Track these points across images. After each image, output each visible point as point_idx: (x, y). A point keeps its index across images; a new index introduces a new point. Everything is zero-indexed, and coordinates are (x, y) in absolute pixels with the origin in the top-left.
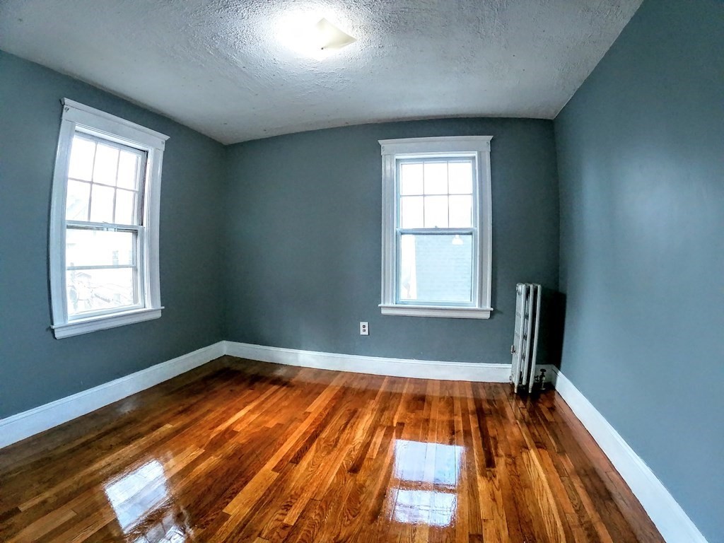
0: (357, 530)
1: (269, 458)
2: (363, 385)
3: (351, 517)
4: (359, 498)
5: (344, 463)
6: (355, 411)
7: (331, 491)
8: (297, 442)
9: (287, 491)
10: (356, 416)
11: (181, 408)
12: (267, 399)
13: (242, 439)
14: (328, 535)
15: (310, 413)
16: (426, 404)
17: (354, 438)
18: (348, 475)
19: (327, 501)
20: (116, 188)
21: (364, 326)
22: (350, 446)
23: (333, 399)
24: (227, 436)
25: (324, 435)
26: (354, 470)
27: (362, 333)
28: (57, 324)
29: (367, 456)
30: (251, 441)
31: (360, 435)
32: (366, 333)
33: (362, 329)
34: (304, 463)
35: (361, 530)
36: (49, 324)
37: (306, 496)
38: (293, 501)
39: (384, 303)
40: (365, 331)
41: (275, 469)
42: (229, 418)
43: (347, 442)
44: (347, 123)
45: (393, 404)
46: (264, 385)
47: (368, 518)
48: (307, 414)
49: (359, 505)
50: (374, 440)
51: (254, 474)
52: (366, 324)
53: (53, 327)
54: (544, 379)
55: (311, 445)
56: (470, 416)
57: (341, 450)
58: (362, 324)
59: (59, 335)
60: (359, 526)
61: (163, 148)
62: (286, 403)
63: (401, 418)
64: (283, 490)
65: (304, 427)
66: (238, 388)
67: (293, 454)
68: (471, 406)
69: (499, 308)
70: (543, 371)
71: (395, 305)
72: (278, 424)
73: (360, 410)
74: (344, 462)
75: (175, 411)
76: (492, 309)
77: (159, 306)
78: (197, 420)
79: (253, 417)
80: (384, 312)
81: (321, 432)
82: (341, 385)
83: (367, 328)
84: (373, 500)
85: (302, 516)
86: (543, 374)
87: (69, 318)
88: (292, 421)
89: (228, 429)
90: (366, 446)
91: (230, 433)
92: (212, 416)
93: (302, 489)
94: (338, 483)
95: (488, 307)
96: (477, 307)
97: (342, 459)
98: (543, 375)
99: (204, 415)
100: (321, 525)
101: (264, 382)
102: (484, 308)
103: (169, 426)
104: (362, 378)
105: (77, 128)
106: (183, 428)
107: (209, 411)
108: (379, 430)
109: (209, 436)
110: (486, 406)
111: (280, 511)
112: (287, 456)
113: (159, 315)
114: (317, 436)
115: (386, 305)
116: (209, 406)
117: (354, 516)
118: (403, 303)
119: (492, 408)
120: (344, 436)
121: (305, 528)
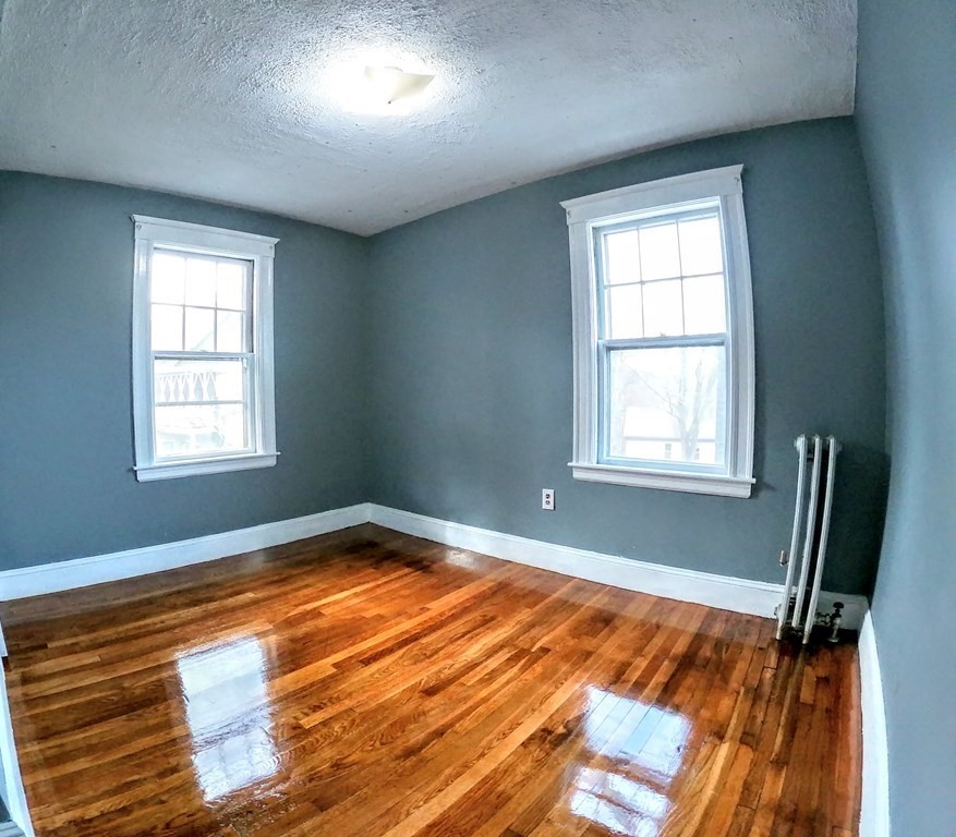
0: (372, 760)
1: (338, 651)
2: (533, 584)
3: (378, 743)
4: (405, 727)
5: (423, 682)
6: (493, 619)
7: (382, 707)
8: (387, 641)
9: (329, 692)
10: (487, 626)
11: (276, 578)
12: (386, 583)
13: (322, 623)
14: (334, 753)
15: (428, 609)
16: (607, 630)
17: (464, 652)
18: (417, 695)
19: (365, 717)
20: (216, 309)
21: (548, 496)
22: (450, 662)
23: (474, 597)
24: (308, 617)
25: (424, 641)
26: (430, 692)
27: (545, 506)
28: (140, 465)
29: (462, 680)
30: (333, 628)
31: (473, 651)
32: (551, 507)
33: (544, 499)
34: (374, 667)
35: (378, 762)
36: (131, 465)
37: (348, 703)
38: (329, 704)
39: (577, 461)
40: (548, 503)
41: (335, 665)
42: (326, 597)
43: (449, 656)
44: (514, 183)
45: (554, 621)
46: (394, 565)
47: (398, 752)
48: (424, 610)
49: (399, 734)
50: (488, 662)
51: (309, 663)
52: (551, 492)
53: (135, 468)
54: (838, 621)
55: (400, 648)
56: (666, 663)
57: (433, 663)
58: (545, 491)
59: (142, 477)
60: (379, 757)
61: (272, 254)
62: (407, 592)
63: (550, 642)
64: (327, 689)
65: (407, 625)
66: (359, 564)
67: (370, 653)
68: (680, 647)
69: (767, 479)
70: (839, 606)
71: (595, 465)
72: (379, 615)
73: (500, 619)
74: (426, 679)
75: (268, 580)
76: (754, 481)
77: (273, 451)
78: (286, 594)
79: (355, 601)
80: (577, 475)
81: (425, 635)
82: (499, 580)
83: (551, 500)
84: (423, 735)
85: (325, 723)
86: (838, 611)
87: (155, 460)
88: (399, 614)
89: (315, 609)
90: (472, 666)
91: (316, 614)
92: (306, 591)
93: (350, 694)
94: (398, 700)
95: (747, 475)
96: (728, 476)
97: (425, 674)
98: (837, 615)
99: (298, 589)
100: (338, 739)
101: (399, 561)
102: (740, 477)
103: (250, 595)
104: (538, 576)
105: (156, 245)
106: (265, 599)
107: (307, 586)
108: (506, 650)
109: (287, 613)
110: (706, 651)
111: (306, 710)
112: (360, 654)
113: (272, 462)
114: (416, 639)
115: (581, 464)
116: (310, 580)
117: (382, 744)
118: (609, 462)
119: (714, 656)
120: (451, 648)
121: (318, 736)
